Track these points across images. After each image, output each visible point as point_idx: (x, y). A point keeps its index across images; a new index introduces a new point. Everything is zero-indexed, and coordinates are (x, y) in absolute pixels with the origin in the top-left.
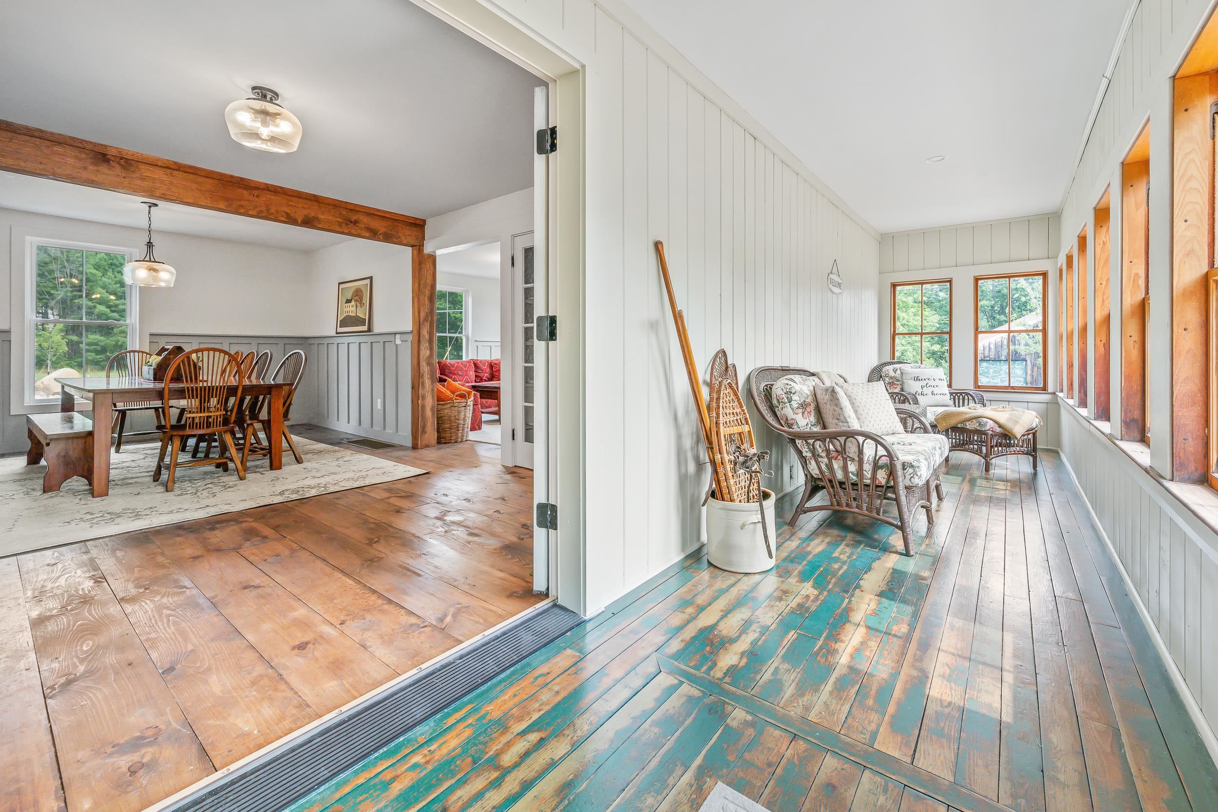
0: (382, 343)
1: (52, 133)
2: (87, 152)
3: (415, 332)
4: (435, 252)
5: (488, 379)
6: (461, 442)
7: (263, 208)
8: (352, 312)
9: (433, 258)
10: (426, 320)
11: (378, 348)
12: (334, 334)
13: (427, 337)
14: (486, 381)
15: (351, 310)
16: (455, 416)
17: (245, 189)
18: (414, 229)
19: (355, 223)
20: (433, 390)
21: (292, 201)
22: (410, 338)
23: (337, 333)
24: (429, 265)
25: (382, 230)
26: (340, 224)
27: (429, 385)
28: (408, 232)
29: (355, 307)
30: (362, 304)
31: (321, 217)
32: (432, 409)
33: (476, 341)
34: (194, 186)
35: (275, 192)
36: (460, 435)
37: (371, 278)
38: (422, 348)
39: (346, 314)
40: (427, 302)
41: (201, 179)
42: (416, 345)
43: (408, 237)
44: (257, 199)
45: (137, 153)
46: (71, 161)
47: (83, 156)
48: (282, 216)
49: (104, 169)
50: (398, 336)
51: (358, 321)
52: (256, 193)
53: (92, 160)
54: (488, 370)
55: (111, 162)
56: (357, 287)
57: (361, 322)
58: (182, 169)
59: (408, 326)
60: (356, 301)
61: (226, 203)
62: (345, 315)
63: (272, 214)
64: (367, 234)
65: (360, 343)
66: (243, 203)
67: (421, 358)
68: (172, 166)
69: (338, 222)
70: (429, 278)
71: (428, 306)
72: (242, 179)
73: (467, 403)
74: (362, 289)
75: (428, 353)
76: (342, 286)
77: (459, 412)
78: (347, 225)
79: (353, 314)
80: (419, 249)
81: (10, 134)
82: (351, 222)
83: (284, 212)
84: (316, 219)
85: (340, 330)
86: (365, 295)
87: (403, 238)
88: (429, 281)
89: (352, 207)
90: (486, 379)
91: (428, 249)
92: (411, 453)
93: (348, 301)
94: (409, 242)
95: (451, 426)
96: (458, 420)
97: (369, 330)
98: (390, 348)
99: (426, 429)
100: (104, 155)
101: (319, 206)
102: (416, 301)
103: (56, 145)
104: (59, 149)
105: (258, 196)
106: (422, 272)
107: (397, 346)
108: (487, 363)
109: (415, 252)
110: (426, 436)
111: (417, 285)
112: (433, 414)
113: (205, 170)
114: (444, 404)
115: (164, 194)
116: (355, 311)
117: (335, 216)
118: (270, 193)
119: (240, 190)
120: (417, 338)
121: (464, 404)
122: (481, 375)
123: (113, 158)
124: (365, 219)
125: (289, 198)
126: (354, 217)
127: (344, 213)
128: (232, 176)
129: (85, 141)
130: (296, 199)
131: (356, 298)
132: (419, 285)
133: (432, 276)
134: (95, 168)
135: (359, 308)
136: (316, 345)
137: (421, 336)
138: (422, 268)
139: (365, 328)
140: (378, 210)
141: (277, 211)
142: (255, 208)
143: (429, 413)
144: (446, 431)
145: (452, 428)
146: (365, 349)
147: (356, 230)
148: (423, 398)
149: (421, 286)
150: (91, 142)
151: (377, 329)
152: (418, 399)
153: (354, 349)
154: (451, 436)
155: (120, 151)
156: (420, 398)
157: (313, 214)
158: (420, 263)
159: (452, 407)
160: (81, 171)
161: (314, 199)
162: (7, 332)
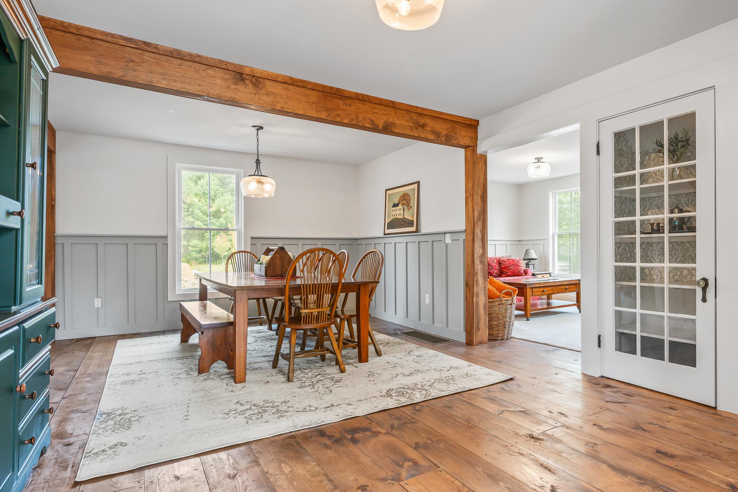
0: (430, 243)
1: (207, 58)
2: (230, 72)
3: (469, 231)
4: (486, 152)
6: (508, 338)
7: (354, 117)
8: (400, 214)
9: (484, 158)
10: (479, 219)
11: (426, 248)
12: (382, 235)
13: (480, 235)
15: (399, 213)
16: (502, 314)
17: (340, 99)
18: (469, 130)
19: (423, 126)
20: (485, 288)
21: (375, 108)
22: (463, 236)
23: (385, 234)
24: (481, 165)
25: (444, 132)
26: (411, 129)
27: (482, 284)
28: (463, 133)
29: (402, 210)
30: (409, 207)
31: (397, 122)
32: (485, 307)
34: (304, 99)
35: (362, 101)
36: (506, 332)
37: (418, 183)
38: (476, 246)
39: (394, 217)
40: (480, 202)
41: (308, 92)
42: (470, 244)
43: (464, 138)
44: (349, 108)
45: (264, 71)
46: (219, 82)
47: (227, 76)
48: (369, 123)
49: (241, 87)
50: (448, 236)
51: (405, 223)
52: (348, 102)
53: (234, 80)
54: (497, 267)
55: (246, 81)
56: (404, 192)
57: (410, 223)
58: (295, 83)
59: (462, 226)
60: (403, 204)
61: (327, 114)
62: (392, 218)
63: (360, 121)
64: (431, 137)
65: (407, 243)
66: (339, 112)
67: (475, 256)
68: (288, 82)
69: (410, 126)
70: (482, 177)
71: (481, 205)
72: (338, 90)
73: (513, 300)
74: (410, 194)
75: (481, 250)
76: (388, 192)
77: (506, 310)
78: (417, 128)
79: (400, 217)
80: (473, 149)
81: (179, 61)
82: (420, 126)
83: (369, 119)
84: (393, 124)
85: (387, 231)
86: (412, 198)
87: (460, 139)
88: (481, 181)
89: (421, 112)
90: (496, 275)
91: (480, 150)
92: (462, 350)
93: (395, 205)
94: (465, 143)
95: (499, 323)
96: (505, 317)
97: (417, 231)
98: (439, 248)
99: (480, 326)
100: (241, 74)
101: (395, 112)
102: (470, 200)
103: (209, 68)
104: (211, 72)
105: (350, 105)
106: (476, 172)
107: (447, 244)
108: (496, 260)
109: (469, 153)
110: (480, 333)
111: (471, 185)
112: (485, 312)
113: (311, 83)
114: (493, 302)
115: (282, 108)
116: (402, 214)
117: (407, 121)
118: (358, 101)
119: (336, 100)
120: (471, 237)
121: (510, 302)
122: (492, 271)
123: (247, 77)
124: (430, 123)
125: (372, 105)
126: (422, 121)
127: (414, 117)
128: (331, 88)
129: (228, 63)
130: (378, 106)
131: (403, 202)
132: (474, 185)
133: (483, 175)
134: (235, 87)
135: (406, 211)
136: (364, 245)
137: (475, 234)
138: (475, 168)
139: (413, 229)
140: (441, 113)
141: (364, 119)
142: (348, 116)
143: (482, 310)
144: (493, 328)
145: (500, 325)
146: (413, 249)
147: (424, 133)
148: (477, 296)
149: (475, 185)
150: (233, 64)
151: (424, 229)
152: (473, 297)
153: (401, 248)
154: (498, 334)
155: (252, 70)
156: (475, 296)
157: (391, 120)
158: (474, 163)
159: (500, 304)
160: (226, 90)
161: (392, 105)
162: (166, 237)
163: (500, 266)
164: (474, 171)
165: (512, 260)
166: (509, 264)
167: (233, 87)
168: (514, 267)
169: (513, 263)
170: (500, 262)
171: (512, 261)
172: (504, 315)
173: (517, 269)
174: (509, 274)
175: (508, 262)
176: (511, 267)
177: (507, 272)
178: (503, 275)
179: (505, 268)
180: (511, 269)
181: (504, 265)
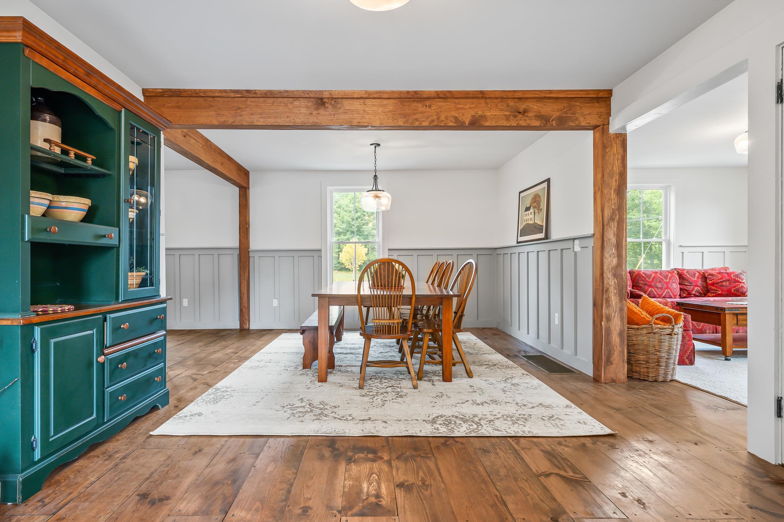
0: (559, 251)
1: (293, 91)
2: (312, 100)
3: (598, 235)
4: (624, 128)
5: (700, 293)
6: (664, 381)
7: (435, 117)
8: (531, 219)
9: (622, 138)
10: (612, 219)
11: (555, 256)
12: (515, 244)
13: (614, 240)
14: (696, 296)
15: (530, 218)
16: (654, 346)
17: (418, 102)
18: (596, 104)
19: (525, 112)
20: (621, 310)
21: (460, 104)
22: (591, 243)
23: (518, 243)
24: (616, 149)
25: (556, 114)
26: (507, 118)
27: (616, 303)
28: (586, 111)
29: (533, 214)
30: (540, 210)
31: (488, 114)
32: (621, 334)
33: (681, 246)
34: (380, 109)
35: (444, 98)
36: (662, 372)
37: (548, 181)
38: (607, 255)
39: (526, 223)
40: (613, 196)
41: (385, 102)
42: (599, 252)
43: (588, 117)
44: (428, 109)
45: (341, 91)
46: (303, 110)
47: (310, 104)
48: (452, 122)
49: (322, 111)
50: (577, 242)
51: (536, 229)
52: (428, 103)
53: (315, 106)
54: (700, 283)
55: (326, 104)
56: (535, 193)
57: (539, 229)
58: (371, 96)
59: (589, 229)
60: (534, 207)
61: (404, 120)
62: (524, 223)
63: (442, 121)
64: (537, 123)
65: (538, 252)
66: (417, 116)
67: (605, 268)
68: (364, 96)
69: (506, 116)
70: (617, 165)
71: (616, 201)
72: (416, 92)
73: (673, 329)
74: (540, 195)
75: (615, 261)
76: (522, 195)
77: (660, 341)
78: (515, 116)
79: (531, 222)
80: (603, 129)
81: (272, 100)
82: (520, 113)
83: (452, 116)
84: (484, 117)
85: (521, 239)
86: (542, 200)
87: (581, 119)
88: (616, 169)
89: (521, 95)
90: (697, 294)
91: (614, 127)
92: (589, 387)
93: (528, 209)
94: (590, 123)
95: (649, 358)
96: (659, 351)
97: (547, 237)
98: (568, 257)
99: (612, 359)
100: (322, 99)
101: (486, 103)
102: (598, 196)
103: (295, 100)
104: (297, 103)
105: (430, 106)
106: (607, 158)
107: (576, 253)
108: (697, 274)
109: (598, 134)
110: (612, 368)
111: (599, 176)
112: (622, 341)
113: (387, 92)
114: (638, 329)
115: (359, 122)
116: (533, 219)
117: (501, 110)
118: (440, 99)
119: (415, 104)
120: (600, 243)
121: (668, 331)
122: (690, 288)
123: (327, 101)
124: (535, 107)
125: (456, 100)
126: (522, 106)
127: (511, 104)
128: (408, 92)
129: (310, 91)
130: (464, 100)
131: (534, 204)
132: (603, 176)
133: (620, 161)
134: (317, 112)
135: (537, 214)
136: (502, 254)
137: (605, 239)
138: (606, 153)
139: (542, 235)
140: (551, 92)
141: (446, 118)
142: (427, 118)
143: (615, 339)
144: (640, 364)
145: (651, 361)
146: (543, 257)
147: (525, 120)
148: (609, 319)
149: (606, 176)
150: (313, 91)
151: (555, 235)
152: (601, 320)
153: (533, 257)
154: (648, 372)
155: (330, 92)
156: (604, 319)
157: (480, 113)
158: (604, 147)
159: (650, 333)
160: (309, 117)
161: (481, 96)
162: (320, 250)
163: (706, 281)
164: (603, 157)
165: (727, 273)
166: (720, 279)
167: (315, 112)
168: (730, 283)
169: (727, 278)
170: (704, 277)
171: (726, 275)
172: (657, 348)
173: (735, 287)
174: (720, 292)
175: (720, 276)
176: (724, 284)
177: (716, 290)
178: (709, 294)
179: (713, 284)
180: (723, 286)
181: (711, 280)
